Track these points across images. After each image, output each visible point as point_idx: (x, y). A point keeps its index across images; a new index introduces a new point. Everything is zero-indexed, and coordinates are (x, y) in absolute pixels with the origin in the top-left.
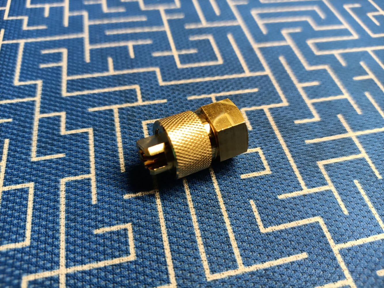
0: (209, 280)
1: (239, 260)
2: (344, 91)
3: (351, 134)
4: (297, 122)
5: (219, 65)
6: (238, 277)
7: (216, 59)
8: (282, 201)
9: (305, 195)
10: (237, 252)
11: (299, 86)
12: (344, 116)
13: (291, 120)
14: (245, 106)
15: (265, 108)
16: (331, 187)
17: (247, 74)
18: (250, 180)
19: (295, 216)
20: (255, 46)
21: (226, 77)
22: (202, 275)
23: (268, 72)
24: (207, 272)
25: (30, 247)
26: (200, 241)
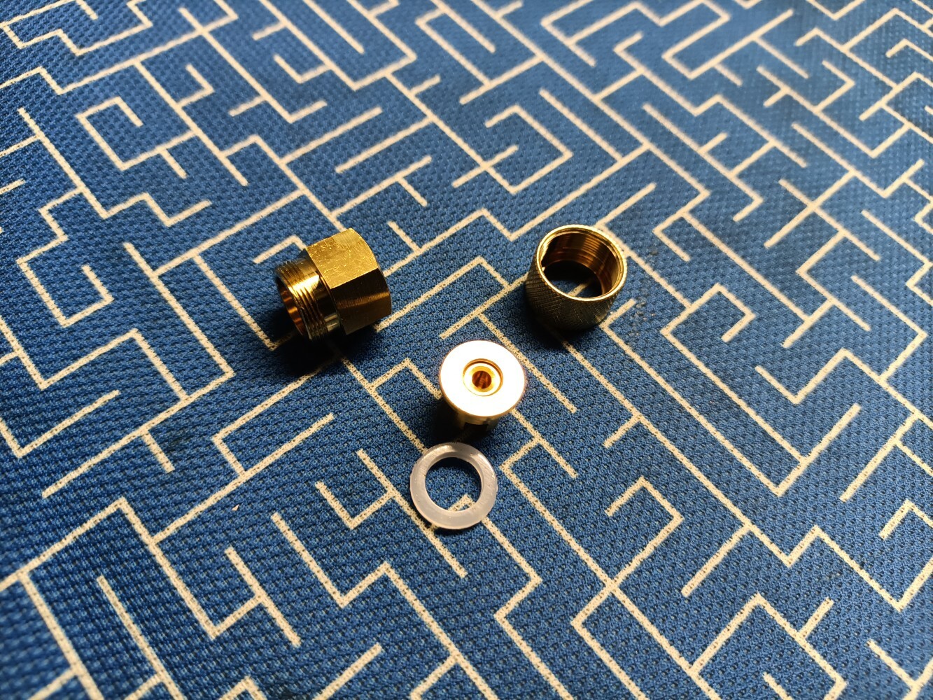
0: (779, 495)
1: (795, 453)
2: (764, 134)
3: (813, 206)
4: (738, 218)
5: (568, 162)
6: (807, 474)
7: (558, 154)
8: (792, 349)
9: (812, 329)
10: (786, 444)
11: (703, 151)
12: (788, 178)
13: (728, 220)
14: (657, 223)
15: (683, 213)
16: (832, 301)
17: (622, 162)
18: (737, 339)
19: (817, 363)
20: (597, 99)
21: (595, 181)
22: (767, 493)
23: (646, 145)
24: (771, 486)
25: (545, 583)
26: (737, 454)
